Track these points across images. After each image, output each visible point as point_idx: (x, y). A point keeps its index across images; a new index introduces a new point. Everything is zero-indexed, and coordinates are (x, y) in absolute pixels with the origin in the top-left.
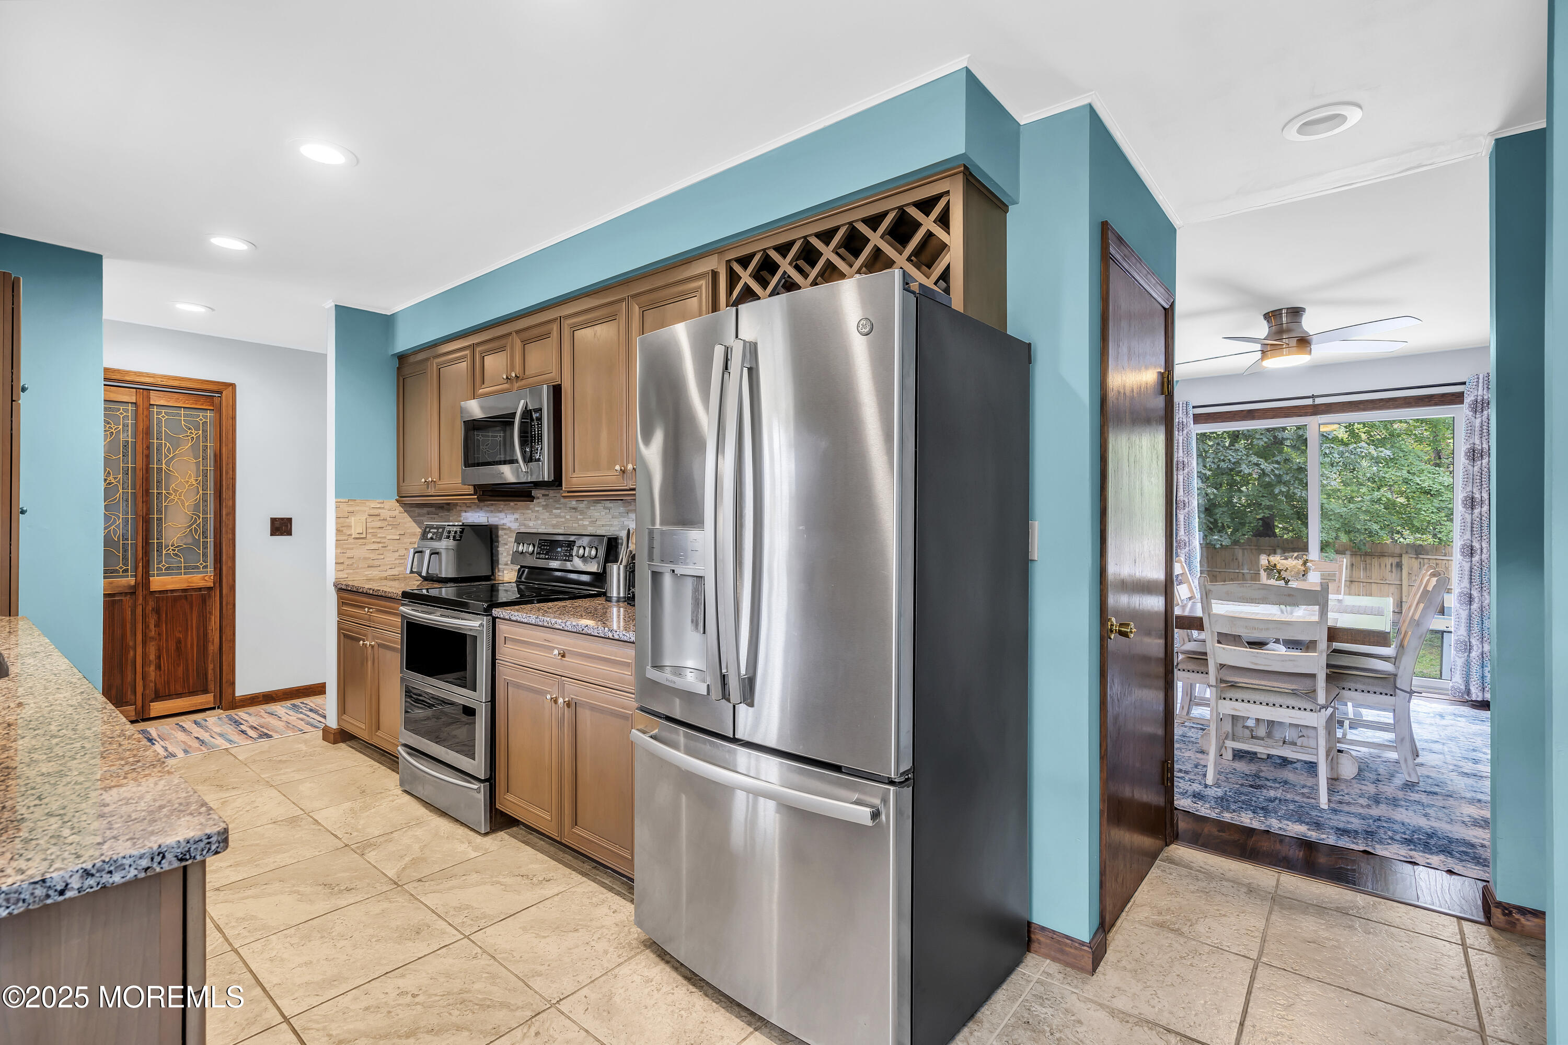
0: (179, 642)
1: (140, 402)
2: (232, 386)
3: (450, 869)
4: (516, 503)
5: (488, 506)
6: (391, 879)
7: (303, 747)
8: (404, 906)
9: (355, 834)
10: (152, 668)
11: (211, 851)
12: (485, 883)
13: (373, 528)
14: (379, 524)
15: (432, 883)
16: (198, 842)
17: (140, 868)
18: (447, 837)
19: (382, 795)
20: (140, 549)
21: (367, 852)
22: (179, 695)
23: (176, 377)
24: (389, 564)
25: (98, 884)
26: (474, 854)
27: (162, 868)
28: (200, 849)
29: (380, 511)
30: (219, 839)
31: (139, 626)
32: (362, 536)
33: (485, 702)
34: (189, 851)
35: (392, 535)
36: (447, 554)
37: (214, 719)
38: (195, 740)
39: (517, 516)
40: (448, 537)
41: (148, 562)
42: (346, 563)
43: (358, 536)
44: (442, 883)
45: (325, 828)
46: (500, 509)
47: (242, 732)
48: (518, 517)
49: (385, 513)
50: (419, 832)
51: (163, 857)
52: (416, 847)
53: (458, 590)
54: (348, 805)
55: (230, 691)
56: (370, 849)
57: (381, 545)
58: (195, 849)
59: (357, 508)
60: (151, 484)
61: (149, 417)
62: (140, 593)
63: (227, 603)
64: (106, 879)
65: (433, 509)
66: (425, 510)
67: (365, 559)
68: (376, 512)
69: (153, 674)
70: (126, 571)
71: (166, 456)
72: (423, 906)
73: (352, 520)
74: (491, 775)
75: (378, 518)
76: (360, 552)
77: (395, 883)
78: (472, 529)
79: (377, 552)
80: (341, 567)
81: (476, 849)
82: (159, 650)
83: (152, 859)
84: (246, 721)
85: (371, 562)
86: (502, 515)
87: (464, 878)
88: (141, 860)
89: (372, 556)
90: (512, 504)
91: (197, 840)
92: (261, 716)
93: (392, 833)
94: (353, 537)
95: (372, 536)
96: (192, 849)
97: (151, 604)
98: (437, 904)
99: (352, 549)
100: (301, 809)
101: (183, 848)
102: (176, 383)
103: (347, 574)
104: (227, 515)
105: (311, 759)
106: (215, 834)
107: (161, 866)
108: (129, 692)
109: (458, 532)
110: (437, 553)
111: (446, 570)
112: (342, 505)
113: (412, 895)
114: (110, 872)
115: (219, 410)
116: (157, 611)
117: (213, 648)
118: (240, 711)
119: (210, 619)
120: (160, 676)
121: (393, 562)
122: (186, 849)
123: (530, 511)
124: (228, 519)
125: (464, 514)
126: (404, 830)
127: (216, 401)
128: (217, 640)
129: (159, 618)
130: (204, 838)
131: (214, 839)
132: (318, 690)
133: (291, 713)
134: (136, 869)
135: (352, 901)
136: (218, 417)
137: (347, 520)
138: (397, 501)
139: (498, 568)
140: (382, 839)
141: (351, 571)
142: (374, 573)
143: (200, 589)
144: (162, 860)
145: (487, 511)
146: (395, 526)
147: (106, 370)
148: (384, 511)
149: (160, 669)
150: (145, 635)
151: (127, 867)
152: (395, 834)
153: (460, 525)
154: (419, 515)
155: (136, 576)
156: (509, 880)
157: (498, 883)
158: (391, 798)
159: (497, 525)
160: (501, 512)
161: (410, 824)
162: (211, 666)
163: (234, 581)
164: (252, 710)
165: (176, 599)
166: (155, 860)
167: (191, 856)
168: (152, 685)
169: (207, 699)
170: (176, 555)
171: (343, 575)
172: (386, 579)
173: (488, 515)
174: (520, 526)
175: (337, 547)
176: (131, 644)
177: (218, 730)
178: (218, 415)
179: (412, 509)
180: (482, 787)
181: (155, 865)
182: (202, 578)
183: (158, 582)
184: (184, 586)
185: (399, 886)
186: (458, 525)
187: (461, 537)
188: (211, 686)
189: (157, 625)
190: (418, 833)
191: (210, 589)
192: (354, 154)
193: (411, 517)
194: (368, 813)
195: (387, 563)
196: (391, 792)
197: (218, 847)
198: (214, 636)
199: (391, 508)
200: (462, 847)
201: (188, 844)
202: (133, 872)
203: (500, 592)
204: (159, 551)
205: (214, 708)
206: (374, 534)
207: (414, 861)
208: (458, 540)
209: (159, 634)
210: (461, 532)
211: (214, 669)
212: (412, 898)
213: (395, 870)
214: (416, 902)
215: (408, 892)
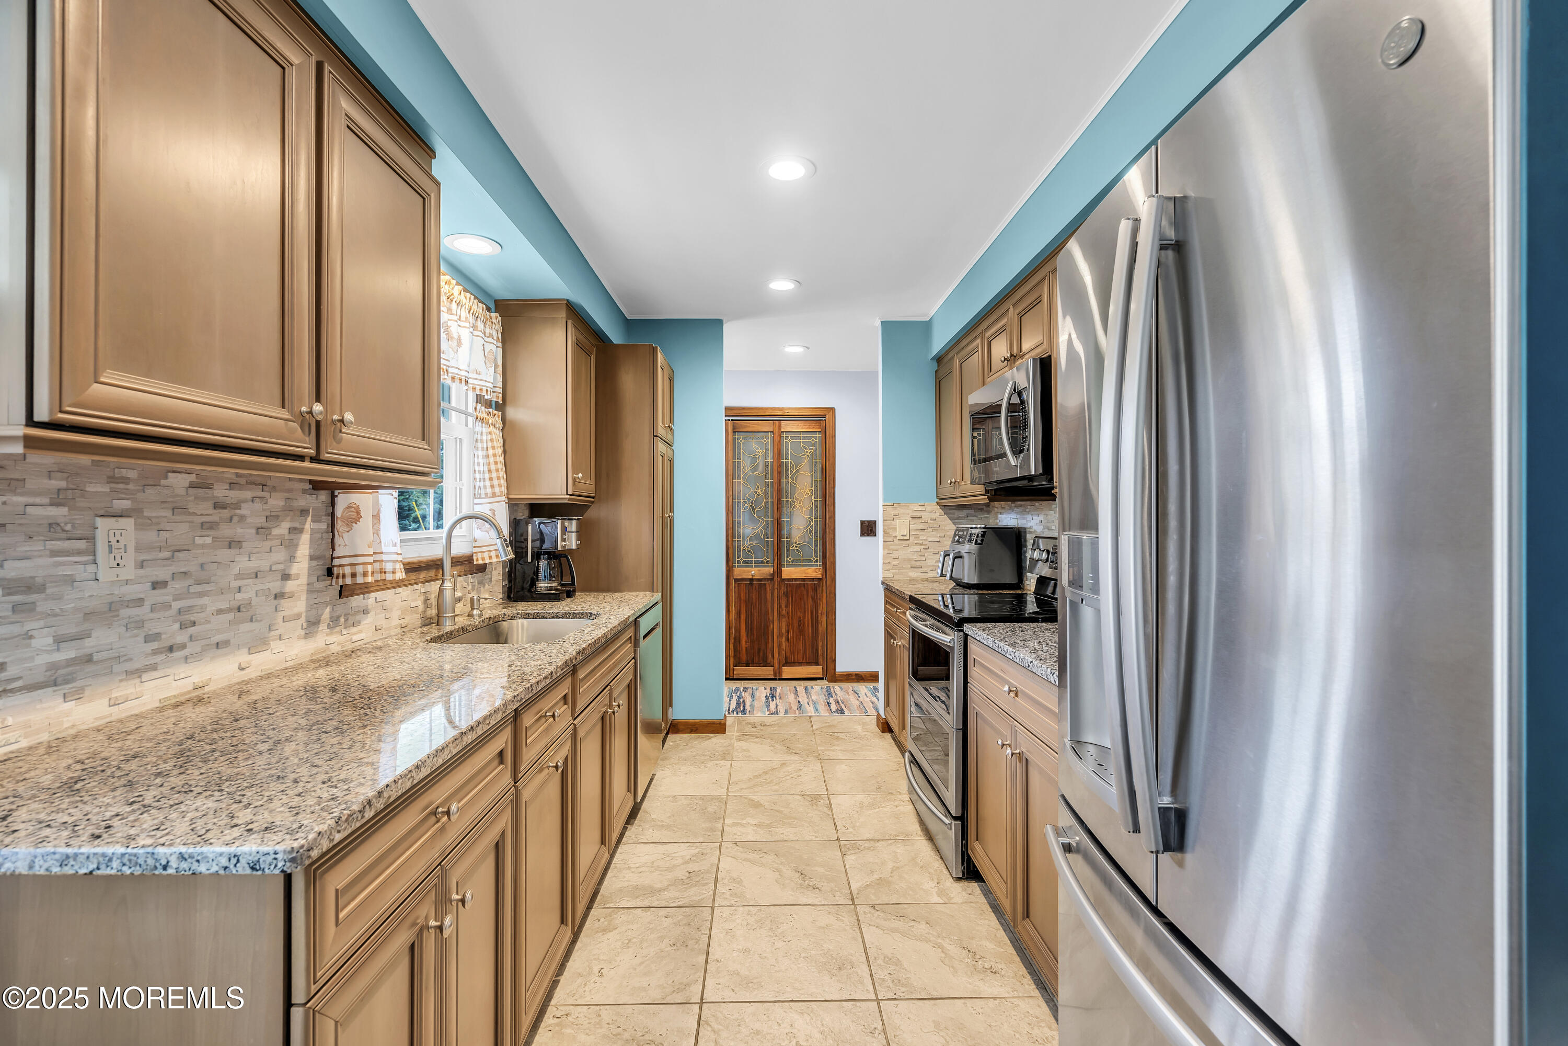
0: (800, 621)
1: (775, 431)
2: (833, 410)
3: (905, 906)
4: (1041, 502)
5: (1017, 507)
6: (851, 893)
7: (859, 728)
8: (845, 930)
9: (850, 830)
10: (784, 639)
11: (277, 868)
12: (927, 941)
13: (915, 530)
14: (921, 526)
15: (882, 915)
16: (266, 854)
17: (220, 865)
18: (922, 867)
19: (892, 797)
20: (776, 545)
21: (849, 853)
22: (800, 664)
23: (796, 408)
24: (930, 566)
25: (190, 869)
26: (936, 899)
27: (237, 871)
28: (268, 862)
29: (922, 513)
30: (285, 857)
31: (776, 605)
32: (905, 538)
33: (957, 729)
34: (258, 861)
35: (933, 537)
36: (970, 558)
37: (818, 688)
38: (797, 704)
39: (1041, 517)
40: (970, 541)
41: (780, 556)
42: (892, 563)
43: (902, 538)
44: (890, 920)
45: (833, 815)
46: (1027, 510)
47: (828, 703)
48: (1042, 519)
49: (926, 516)
50: (900, 849)
51: (238, 861)
52: (890, 865)
53: (980, 598)
54: (860, 797)
55: (832, 667)
56: (852, 852)
57: (923, 547)
58: (264, 861)
59: (902, 511)
60: (782, 494)
61: (780, 442)
62: (776, 579)
63: (830, 593)
64: (195, 866)
65: (972, 512)
66: (965, 512)
67: (910, 560)
68: (918, 514)
69: (784, 644)
70: (768, 562)
71: (792, 472)
72: (860, 939)
73: (897, 522)
74: (963, 814)
75: (920, 520)
76: (904, 553)
77: (853, 899)
78: (996, 533)
79: (920, 554)
80: (888, 567)
81: (940, 893)
82: (788, 625)
83: (230, 860)
84: (836, 695)
85: (914, 564)
86: (1029, 517)
87: (912, 923)
88: (220, 858)
89: (915, 557)
90: (1037, 504)
91: (265, 852)
92: (848, 693)
93: (878, 841)
94: (898, 538)
95: (915, 538)
96: (261, 860)
97: (783, 589)
98: (872, 943)
99: (897, 550)
100: (827, 789)
101: (254, 857)
102: (796, 413)
103: (893, 573)
104: (830, 518)
105: (859, 743)
106: (281, 851)
107: (237, 869)
108: (770, 656)
109: (980, 535)
110: (961, 557)
111: (969, 576)
112: (889, 509)
113: (858, 920)
114: (198, 861)
115: (823, 431)
116: (786, 594)
117: (822, 629)
118: (836, 685)
119: (820, 604)
120: (789, 646)
121: (934, 564)
122: (256, 859)
123: (1052, 512)
124: (831, 522)
125: (1000, 516)
126: (890, 842)
127: (823, 423)
128: (824, 622)
129: (787, 600)
130: (272, 852)
131: (280, 856)
132: (874, 677)
133: (869, 694)
134: (217, 865)
135: (810, 902)
136: (824, 438)
137: (893, 522)
138: (938, 503)
139: (1026, 576)
140: (867, 844)
141: (897, 571)
142: (917, 574)
143: (813, 579)
144: (237, 863)
145: (1017, 513)
146: (935, 528)
147: (727, 408)
148: (925, 513)
149: (788, 640)
150: (779, 613)
151: (211, 860)
152: (879, 844)
153: (983, 528)
154: (959, 517)
155: (773, 566)
156: (953, 949)
157: (941, 947)
158: (896, 803)
159: (1025, 529)
160: (1028, 513)
161: (898, 838)
162: (820, 644)
163: (835, 574)
164: (845, 685)
165: (798, 586)
166: (231, 861)
167: (260, 868)
168: (784, 652)
169: (816, 670)
170: (797, 550)
171: (889, 574)
172: (927, 580)
173: (1018, 516)
174: (1044, 529)
175: (884, 547)
176: (771, 618)
177: (814, 698)
178: (824, 436)
179: (951, 512)
180: (953, 824)
181: (232, 866)
182: (813, 572)
183: (789, 572)
184: (802, 576)
185: (853, 904)
186: (980, 528)
187: (982, 540)
188: (821, 661)
189: (786, 606)
190: (898, 851)
191: (819, 579)
192: (814, 165)
193: (951, 519)
194: (871, 812)
195: (929, 564)
196: (900, 797)
197: (284, 866)
198: (822, 619)
199: (932, 511)
200: (929, 885)
201: (258, 855)
202: (215, 869)
203: (1028, 603)
204: (788, 547)
205: (822, 679)
206: (917, 537)
207: (881, 882)
208: (979, 544)
209: (788, 613)
210: (983, 536)
211: (822, 646)
212: (856, 924)
213: (859, 884)
214: (857, 930)
215: (857, 915)
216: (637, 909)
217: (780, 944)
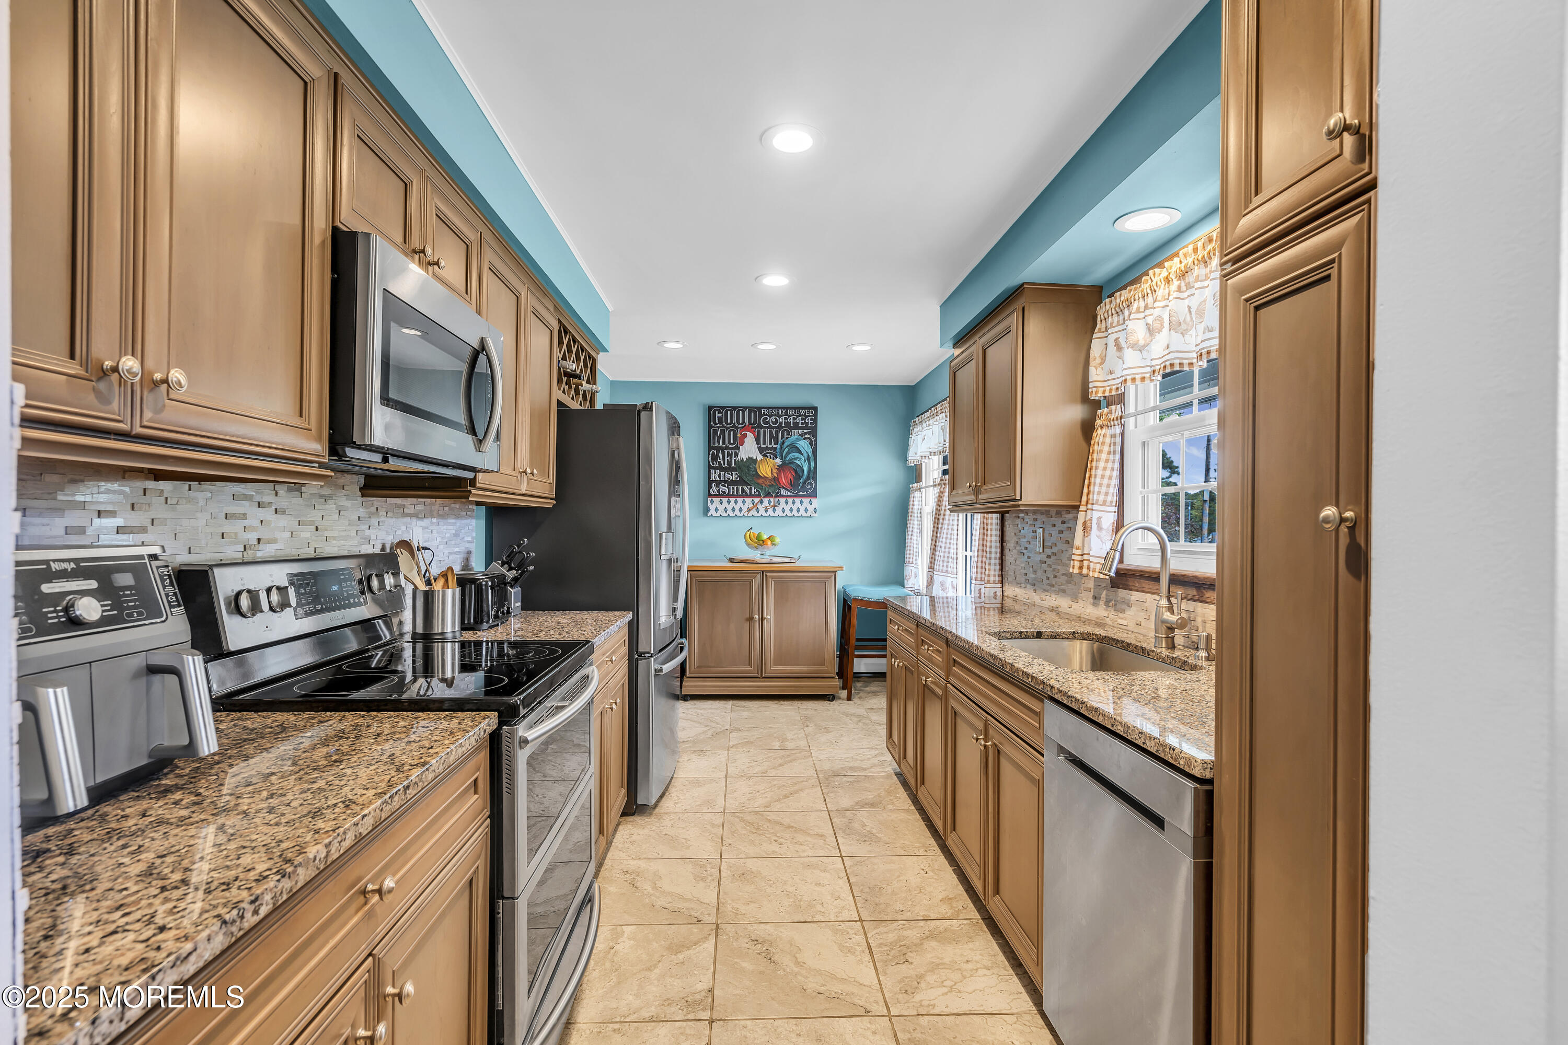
212: (721, 905)
213: (705, 945)
214: (721, 900)
215: (717, 914)
216: (935, 918)
217: (791, 889)
